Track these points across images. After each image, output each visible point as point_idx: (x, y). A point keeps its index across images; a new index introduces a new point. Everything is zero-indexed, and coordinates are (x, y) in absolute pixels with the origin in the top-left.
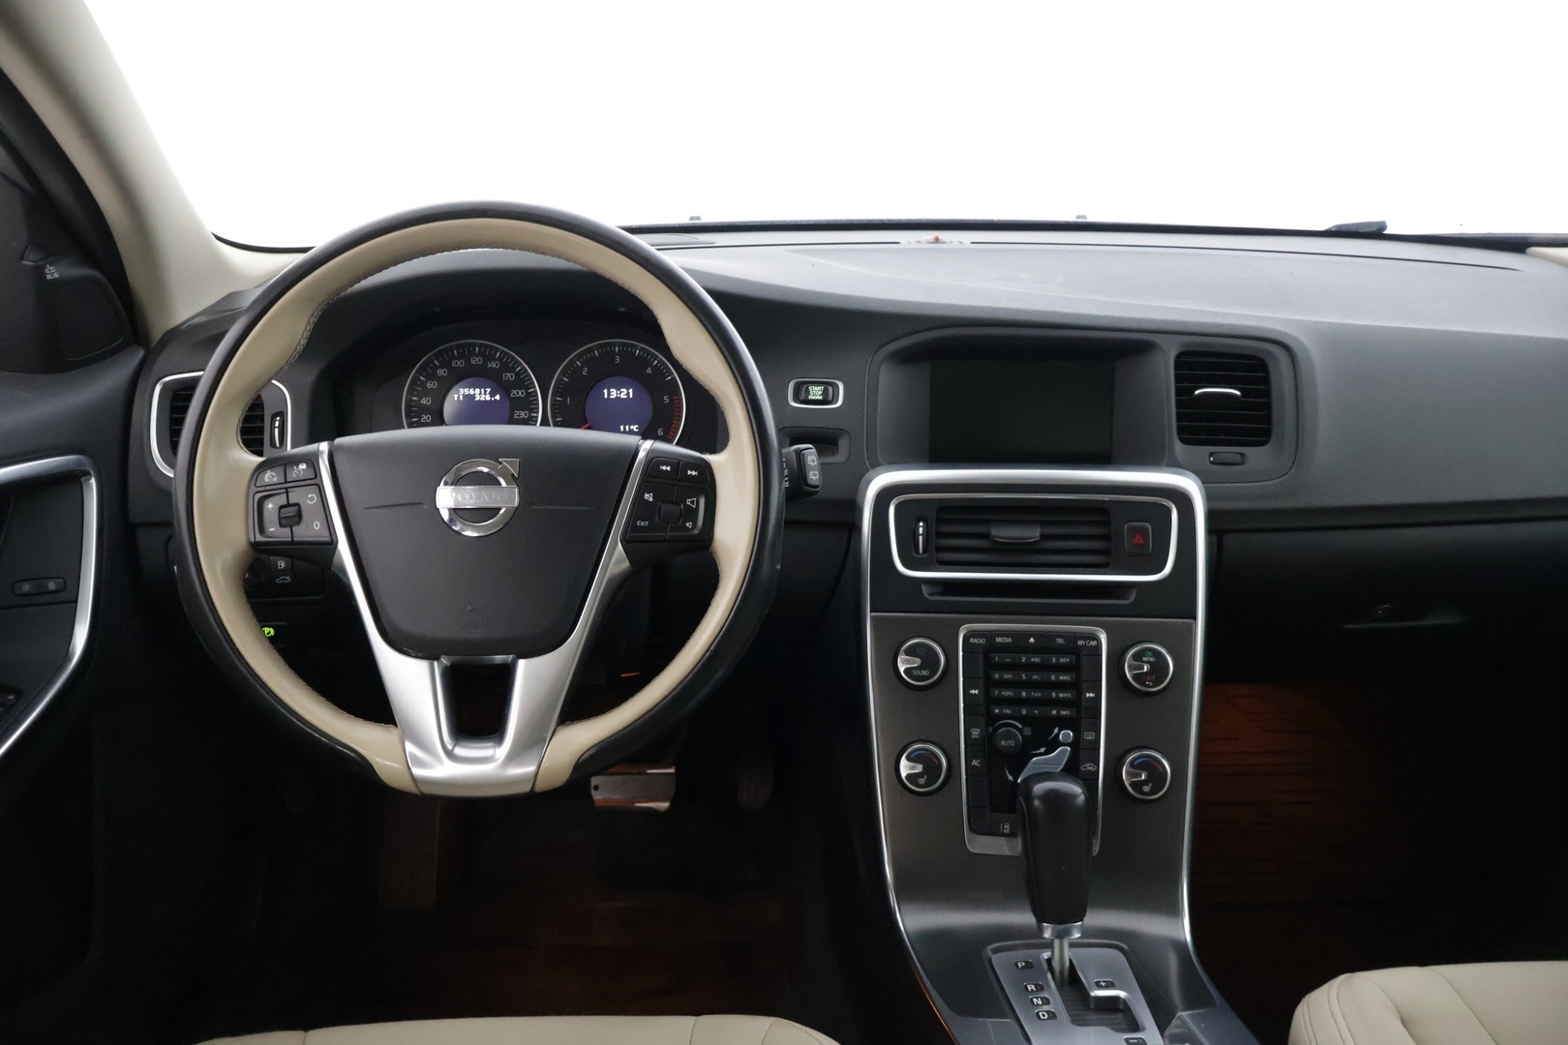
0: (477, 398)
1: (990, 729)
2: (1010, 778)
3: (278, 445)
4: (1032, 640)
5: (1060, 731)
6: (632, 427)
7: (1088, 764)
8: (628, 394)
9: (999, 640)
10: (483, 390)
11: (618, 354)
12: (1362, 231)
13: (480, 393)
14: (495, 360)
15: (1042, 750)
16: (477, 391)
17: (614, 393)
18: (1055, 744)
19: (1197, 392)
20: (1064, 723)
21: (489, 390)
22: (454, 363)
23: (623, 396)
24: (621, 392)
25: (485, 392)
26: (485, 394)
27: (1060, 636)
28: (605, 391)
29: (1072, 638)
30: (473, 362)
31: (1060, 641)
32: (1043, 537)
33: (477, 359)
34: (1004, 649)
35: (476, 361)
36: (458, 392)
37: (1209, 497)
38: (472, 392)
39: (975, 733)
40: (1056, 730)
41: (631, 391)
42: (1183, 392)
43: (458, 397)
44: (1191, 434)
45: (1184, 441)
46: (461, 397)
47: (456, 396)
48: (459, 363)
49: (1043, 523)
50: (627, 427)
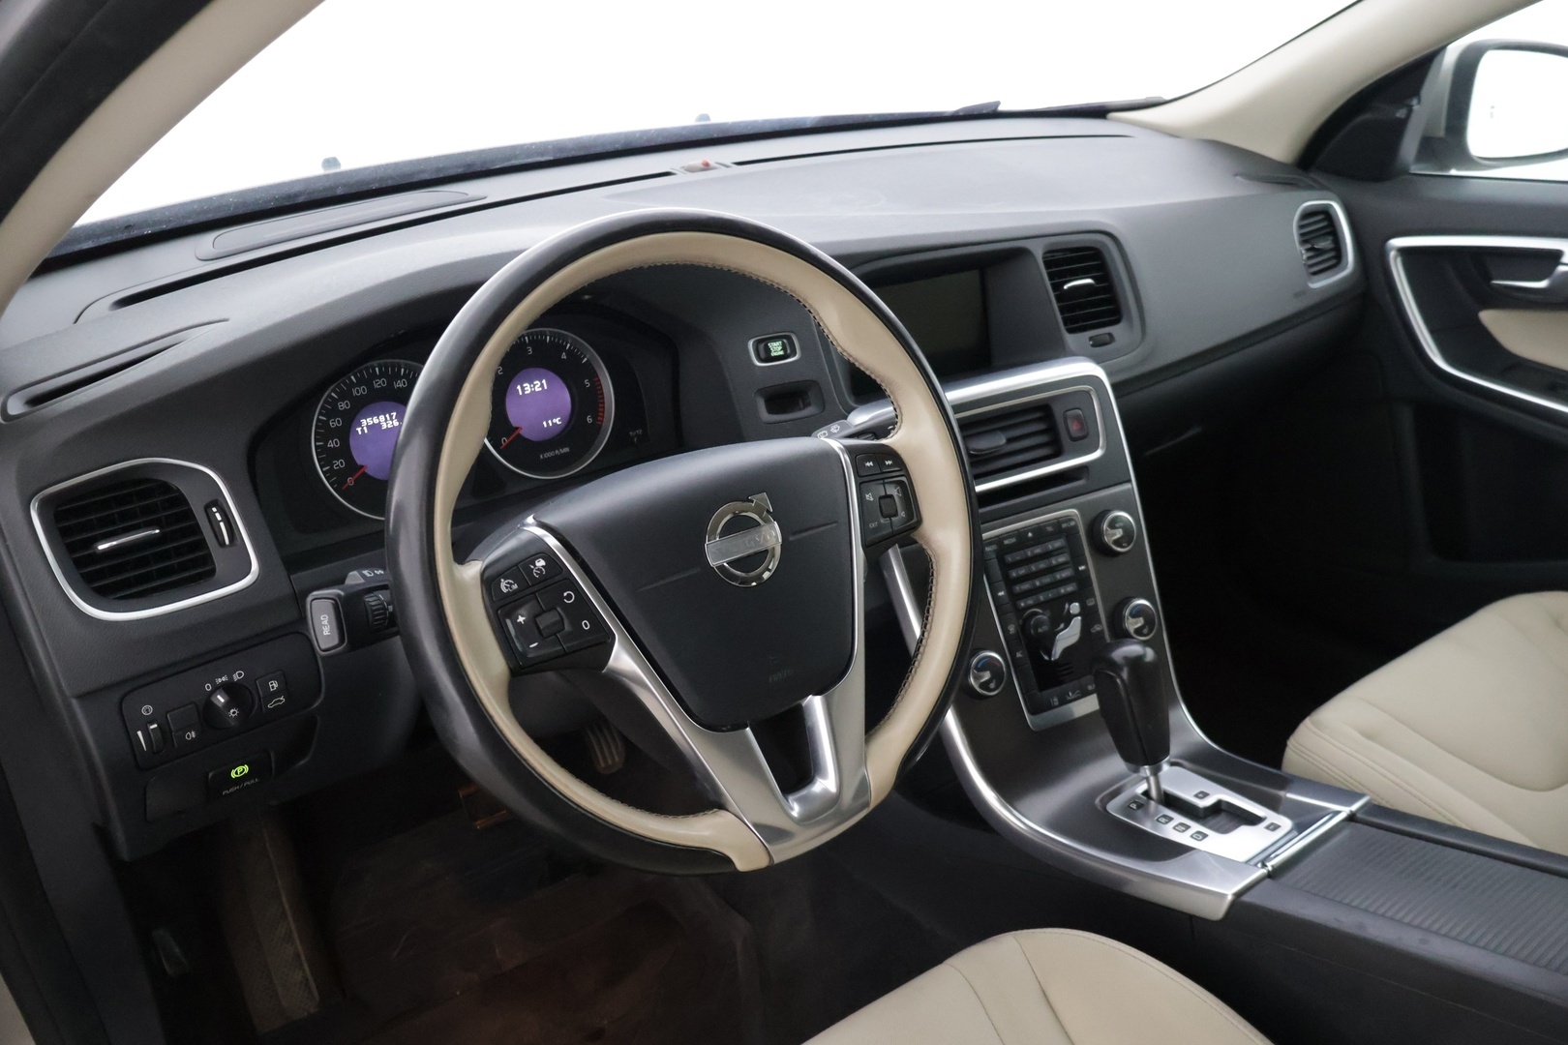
0: (384, 426)
1: (1021, 621)
2: (1046, 658)
3: (227, 541)
4: (1030, 535)
5: (1070, 605)
6: (554, 421)
7: (1096, 627)
8: (542, 386)
9: (1006, 542)
10: (387, 416)
11: (529, 344)
12: (984, 112)
13: (386, 420)
14: (401, 378)
15: (1062, 626)
16: (382, 418)
17: (528, 387)
18: (1067, 619)
19: (1065, 287)
20: (1071, 598)
21: (394, 414)
22: (355, 393)
23: (538, 389)
24: (535, 386)
25: (391, 417)
26: (392, 419)
27: (1049, 525)
28: (519, 387)
29: (1058, 522)
30: (376, 386)
31: (1050, 529)
32: (1010, 441)
33: (380, 382)
34: (1012, 549)
35: (379, 384)
36: (360, 425)
37: (1109, 374)
38: (376, 421)
39: (1012, 629)
40: (1067, 606)
41: (544, 381)
42: (1057, 287)
43: (362, 430)
44: (1075, 325)
45: (1071, 331)
46: (365, 428)
47: (359, 429)
48: (360, 391)
49: (1003, 429)
50: (550, 422)
